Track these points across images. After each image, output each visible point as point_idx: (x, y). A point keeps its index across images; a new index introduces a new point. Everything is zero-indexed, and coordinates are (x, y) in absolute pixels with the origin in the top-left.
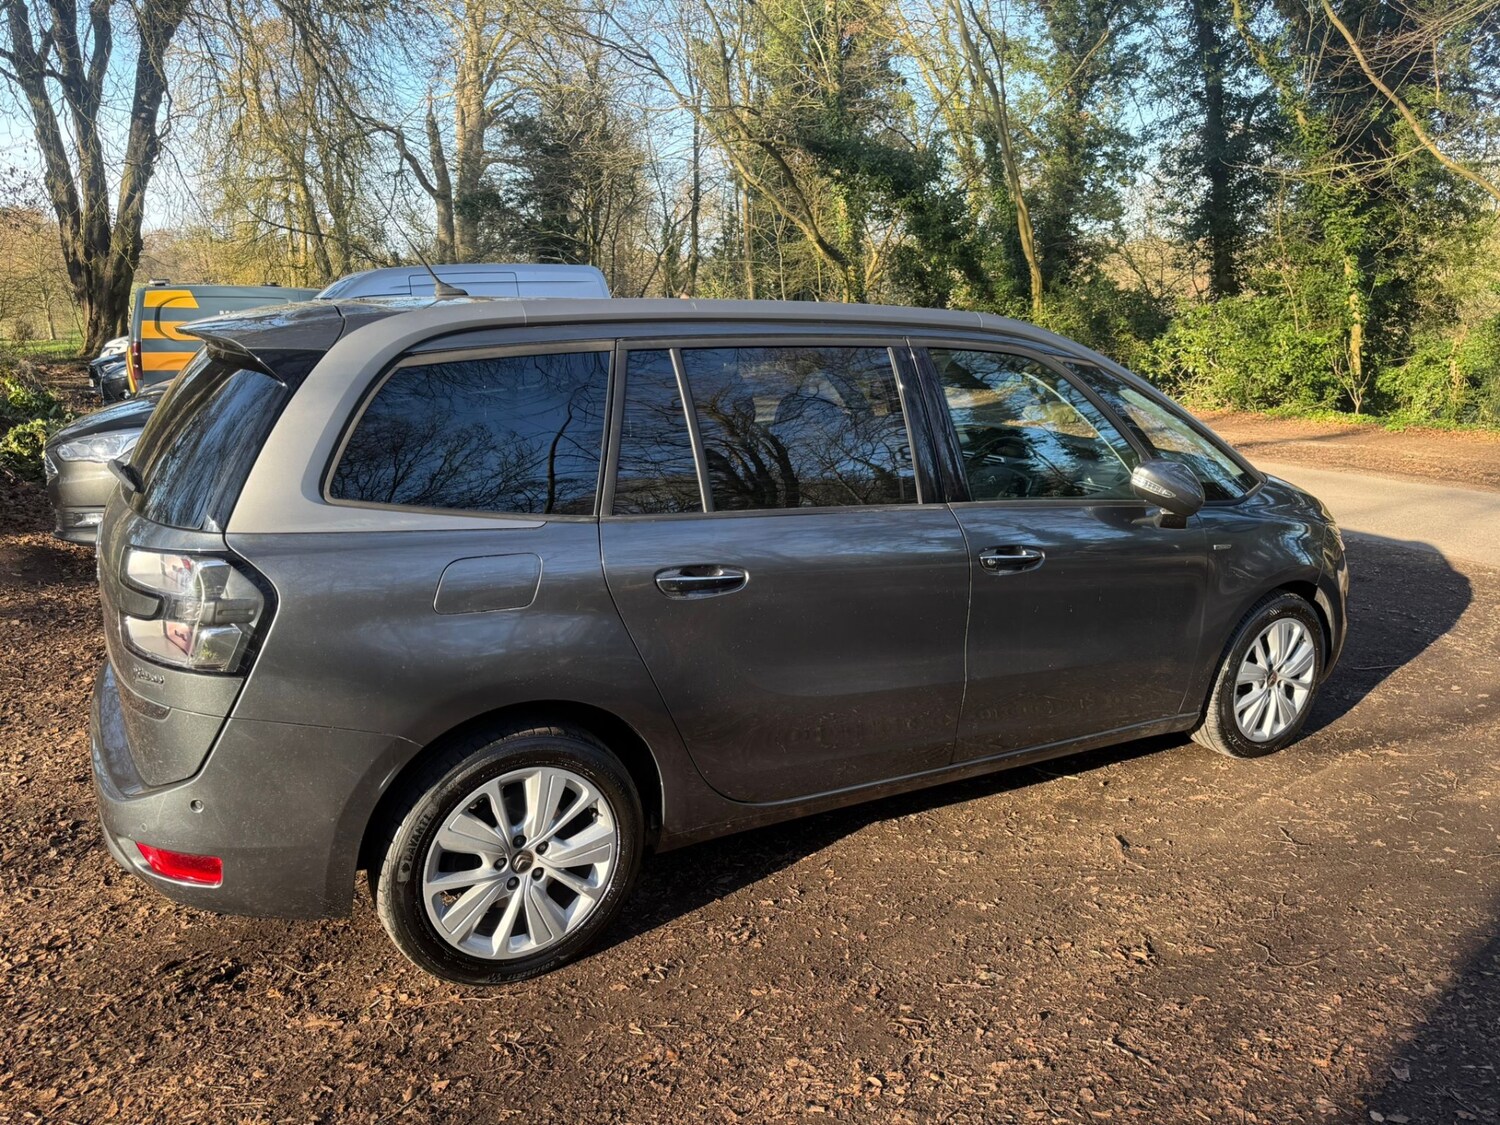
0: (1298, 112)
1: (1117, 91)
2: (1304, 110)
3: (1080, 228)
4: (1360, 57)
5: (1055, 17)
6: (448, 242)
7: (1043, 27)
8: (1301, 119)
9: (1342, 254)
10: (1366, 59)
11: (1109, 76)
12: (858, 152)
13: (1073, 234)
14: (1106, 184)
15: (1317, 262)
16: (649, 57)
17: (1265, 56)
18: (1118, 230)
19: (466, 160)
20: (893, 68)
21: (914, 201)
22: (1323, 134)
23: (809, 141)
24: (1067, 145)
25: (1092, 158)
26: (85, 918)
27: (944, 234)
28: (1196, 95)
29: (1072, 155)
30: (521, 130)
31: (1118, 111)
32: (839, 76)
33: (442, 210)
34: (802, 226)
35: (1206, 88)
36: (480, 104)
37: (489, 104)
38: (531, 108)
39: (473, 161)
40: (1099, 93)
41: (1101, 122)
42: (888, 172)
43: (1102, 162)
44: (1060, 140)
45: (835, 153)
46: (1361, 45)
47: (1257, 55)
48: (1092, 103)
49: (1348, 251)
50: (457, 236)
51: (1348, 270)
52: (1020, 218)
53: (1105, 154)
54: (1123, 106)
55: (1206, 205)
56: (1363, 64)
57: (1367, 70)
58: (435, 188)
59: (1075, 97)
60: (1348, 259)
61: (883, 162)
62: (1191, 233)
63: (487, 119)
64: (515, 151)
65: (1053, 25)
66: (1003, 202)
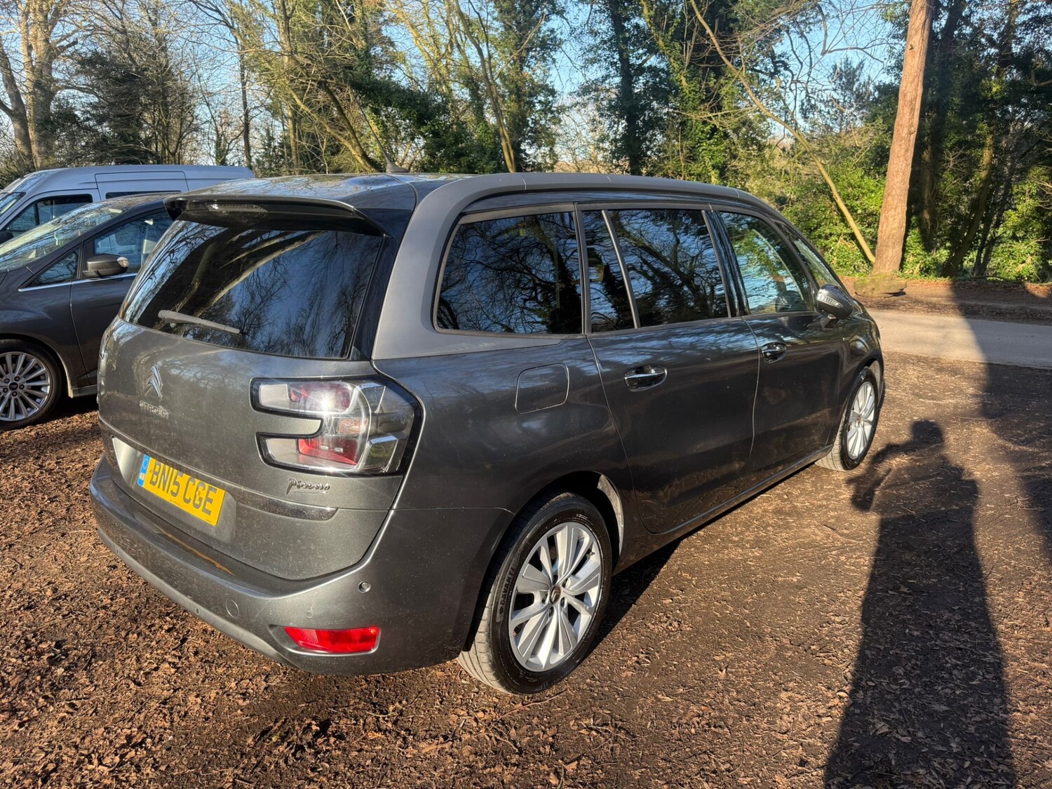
0: (682, 78)
1: (544, 60)
2: (686, 77)
3: (527, 152)
4: (717, 45)
5: (501, 6)
6: (26, 153)
7: (493, 12)
8: (684, 82)
9: (710, 168)
10: (720, 46)
11: (538, 49)
12: (390, 92)
13: (524, 156)
14: (543, 122)
15: (693, 174)
16: (217, 11)
17: (663, 41)
18: (553, 154)
19: (37, 84)
20: (384, 33)
21: (433, 129)
22: (696, 92)
23: (353, 82)
24: (516, 94)
25: (531, 104)
26: (142, 716)
27: (456, 153)
28: (613, 64)
29: (520, 101)
30: (90, 63)
31: (546, 74)
32: (365, 35)
33: (18, 127)
34: (346, 143)
35: (619, 60)
36: (47, 40)
37: (53, 39)
38: (102, 45)
39: (44, 87)
40: (533, 60)
41: (536, 80)
42: (413, 107)
43: (538, 107)
44: (511, 93)
45: (373, 91)
46: (718, 37)
47: (658, 39)
48: (529, 66)
49: (714, 167)
50: (34, 148)
51: (713, 179)
52: (503, 144)
53: (540, 102)
54: (549, 69)
55: (624, 137)
56: (718, 49)
57: (721, 53)
58: (10, 108)
59: (518, 62)
60: (713, 172)
61: (409, 99)
62: (617, 154)
63: (52, 52)
64: (82, 80)
65: (501, 11)
66: (485, 132)
